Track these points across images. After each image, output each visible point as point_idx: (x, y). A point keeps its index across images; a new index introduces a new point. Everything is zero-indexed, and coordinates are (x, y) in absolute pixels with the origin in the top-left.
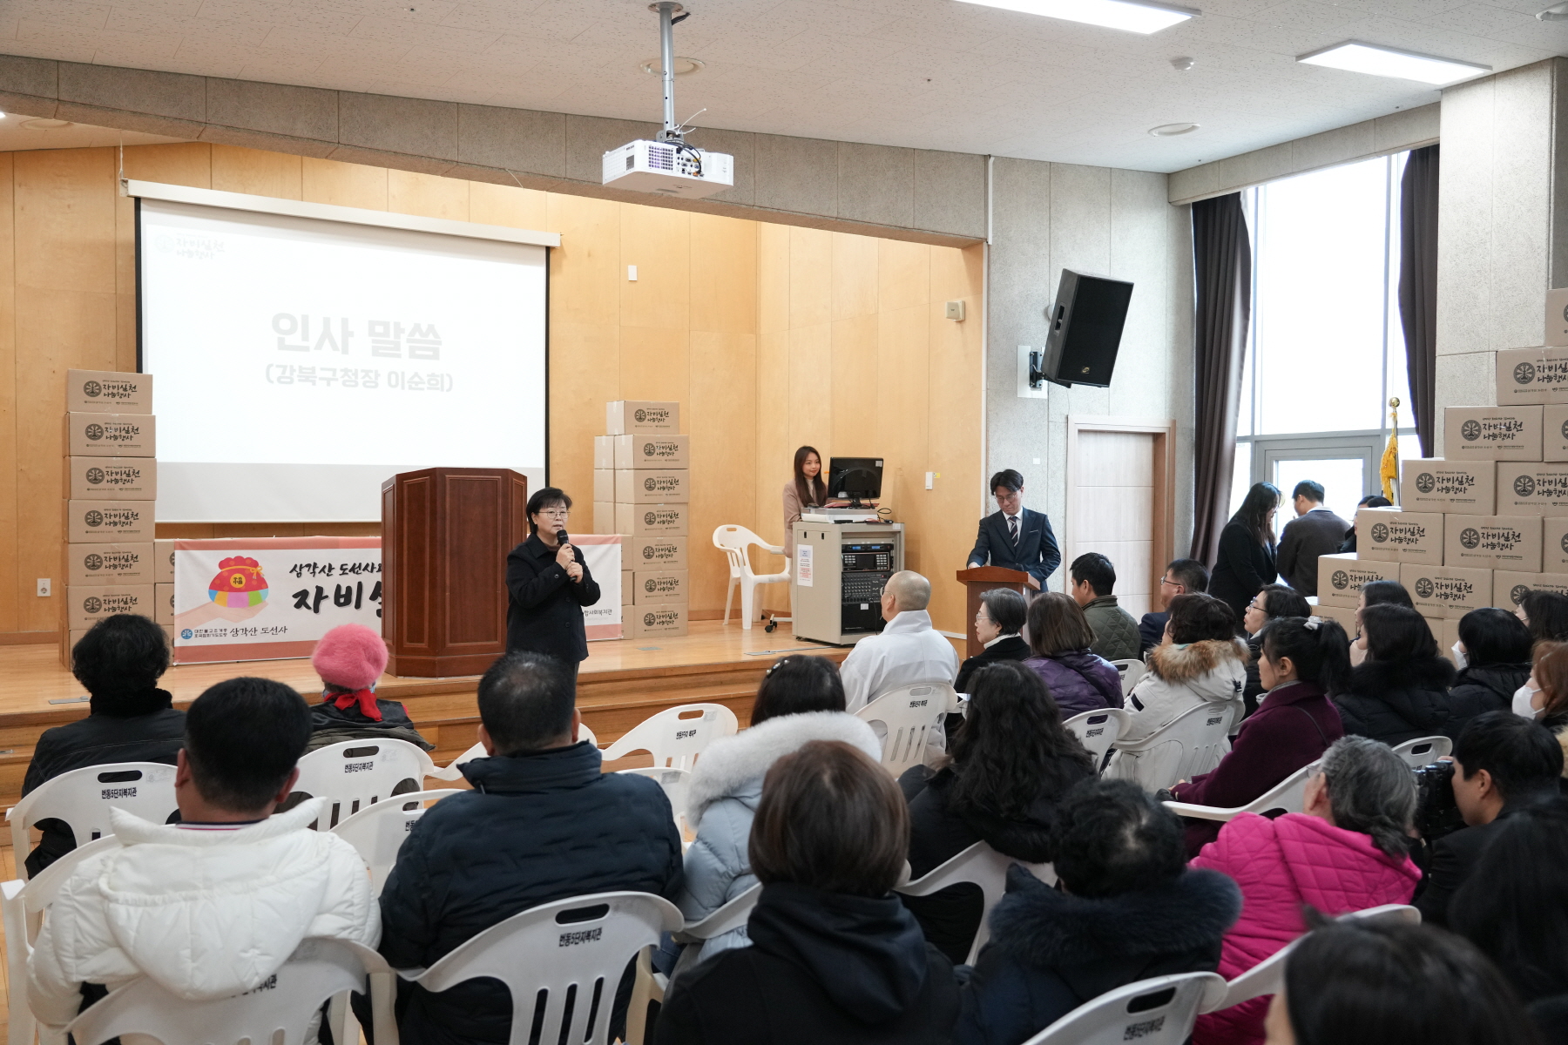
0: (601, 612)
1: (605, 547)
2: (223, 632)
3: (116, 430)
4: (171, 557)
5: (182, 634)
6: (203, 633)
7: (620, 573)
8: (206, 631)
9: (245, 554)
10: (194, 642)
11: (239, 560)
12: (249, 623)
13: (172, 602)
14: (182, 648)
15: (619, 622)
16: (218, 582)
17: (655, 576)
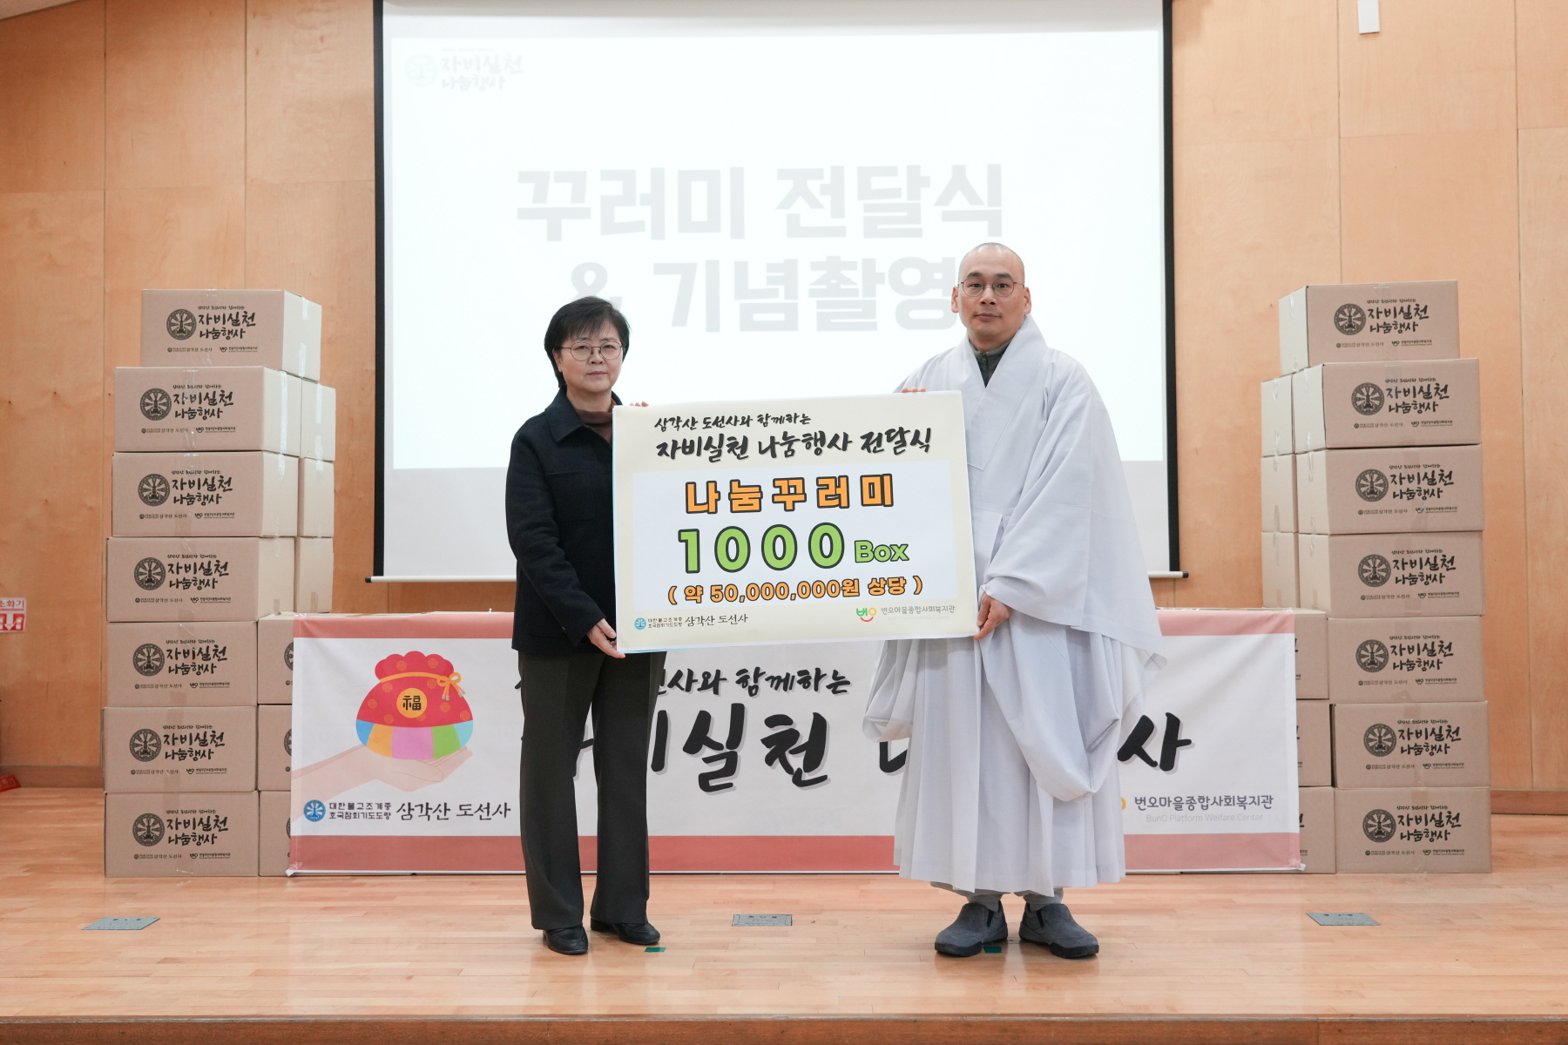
0: (1242, 803)
1: (1250, 641)
2: (384, 810)
3: (192, 398)
4: (287, 651)
5: (306, 811)
6: (346, 809)
7: (1292, 705)
8: (351, 806)
9: (427, 647)
10: (329, 827)
11: (415, 659)
12: (433, 794)
13: (288, 743)
14: (306, 840)
15: (1294, 827)
16: (373, 704)
17: (1391, 714)
